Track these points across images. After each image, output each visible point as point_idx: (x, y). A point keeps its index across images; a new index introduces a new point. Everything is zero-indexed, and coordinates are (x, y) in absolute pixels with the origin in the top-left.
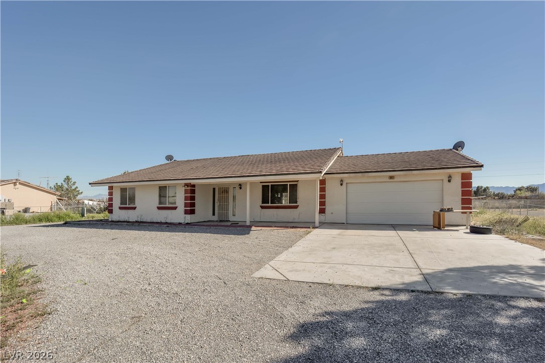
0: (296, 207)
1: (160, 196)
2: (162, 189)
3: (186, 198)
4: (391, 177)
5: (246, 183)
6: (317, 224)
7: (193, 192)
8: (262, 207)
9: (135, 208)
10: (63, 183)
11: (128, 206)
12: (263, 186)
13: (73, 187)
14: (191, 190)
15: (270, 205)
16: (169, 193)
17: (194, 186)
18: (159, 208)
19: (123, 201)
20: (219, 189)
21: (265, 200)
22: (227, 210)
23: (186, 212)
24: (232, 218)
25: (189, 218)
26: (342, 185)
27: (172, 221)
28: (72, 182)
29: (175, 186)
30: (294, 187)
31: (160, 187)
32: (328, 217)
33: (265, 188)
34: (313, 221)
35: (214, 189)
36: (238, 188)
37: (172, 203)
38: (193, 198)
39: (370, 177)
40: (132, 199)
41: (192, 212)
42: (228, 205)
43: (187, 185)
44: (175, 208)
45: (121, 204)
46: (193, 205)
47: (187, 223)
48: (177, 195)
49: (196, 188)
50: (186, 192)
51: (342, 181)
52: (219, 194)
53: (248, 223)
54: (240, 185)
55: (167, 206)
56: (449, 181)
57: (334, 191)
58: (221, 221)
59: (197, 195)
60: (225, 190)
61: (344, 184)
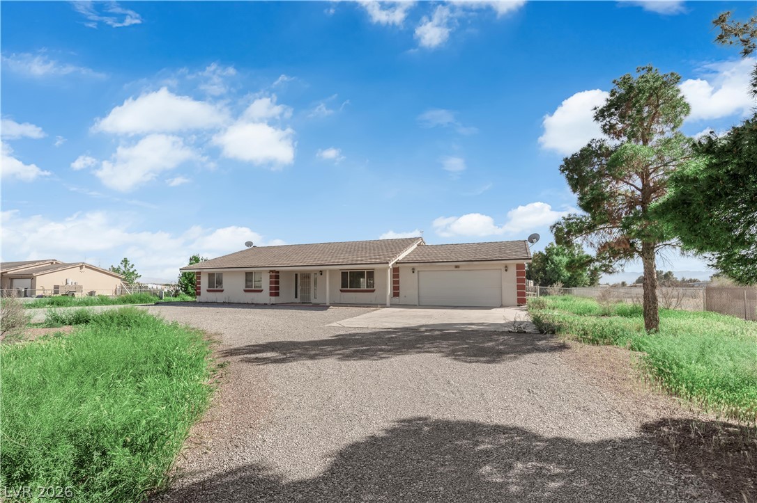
0: (373, 291)
1: (246, 280)
2: (249, 275)
3: (271, 283)
4: (457, 267)
5: (326, 270)
6: (388, 304)
7: (277, 277)
8: (341, 291)
9: (222, 291)
10: (120, 265)
11: (215, 289)
12: (342, 273)
13: (131, 270)
14: (275, 276)
15: (349, 289)
16: (255, 278)
17: (278, 272)
18: (245, 291)
19: (211, 284)
20: (301, 275)
21: (344, 285)
22: (309, 293)
23: (271, 294)
24: (313, 301)
25: (274, 300)
26: (413, 272)
27: (258, 302)
28: (130, 265)
29: (260, 272)
30: (371, 274)
31: (246, 273)
32: (401, 299)
33: (344, 274)
34: (384, 303)
35: (296, 275)
36: (319, 274)
37: (257, 287)
38: (277, 283)
39: (439, 266)
40: (220, 283)
41: (277, 294)
42: (309, 289)
43: (271, 271)
44: (261, 291)
45: (209, 287)
46: (277, 288)
47: (273, 304)
48: (262, 280)
49: (280, 274)
50: (271, 277)
51: (413, 269)
52: (301, 279)
53: (328, 304)
54: (321, 271)
55: (253, 289)
56: (506, 270)
57: (406, 279)
58: (303, 303)
59: (280, 280)
60: (306, 276)
61: (416, 272)
